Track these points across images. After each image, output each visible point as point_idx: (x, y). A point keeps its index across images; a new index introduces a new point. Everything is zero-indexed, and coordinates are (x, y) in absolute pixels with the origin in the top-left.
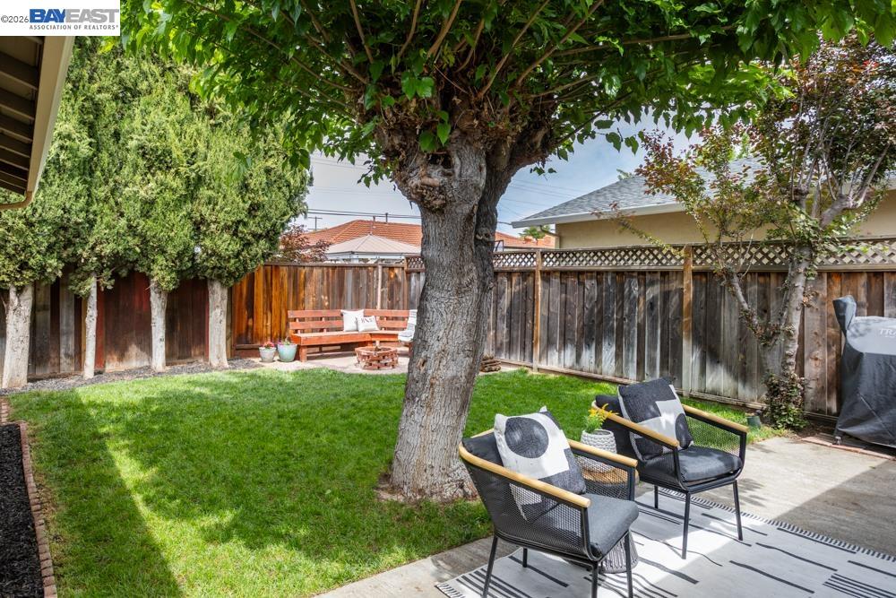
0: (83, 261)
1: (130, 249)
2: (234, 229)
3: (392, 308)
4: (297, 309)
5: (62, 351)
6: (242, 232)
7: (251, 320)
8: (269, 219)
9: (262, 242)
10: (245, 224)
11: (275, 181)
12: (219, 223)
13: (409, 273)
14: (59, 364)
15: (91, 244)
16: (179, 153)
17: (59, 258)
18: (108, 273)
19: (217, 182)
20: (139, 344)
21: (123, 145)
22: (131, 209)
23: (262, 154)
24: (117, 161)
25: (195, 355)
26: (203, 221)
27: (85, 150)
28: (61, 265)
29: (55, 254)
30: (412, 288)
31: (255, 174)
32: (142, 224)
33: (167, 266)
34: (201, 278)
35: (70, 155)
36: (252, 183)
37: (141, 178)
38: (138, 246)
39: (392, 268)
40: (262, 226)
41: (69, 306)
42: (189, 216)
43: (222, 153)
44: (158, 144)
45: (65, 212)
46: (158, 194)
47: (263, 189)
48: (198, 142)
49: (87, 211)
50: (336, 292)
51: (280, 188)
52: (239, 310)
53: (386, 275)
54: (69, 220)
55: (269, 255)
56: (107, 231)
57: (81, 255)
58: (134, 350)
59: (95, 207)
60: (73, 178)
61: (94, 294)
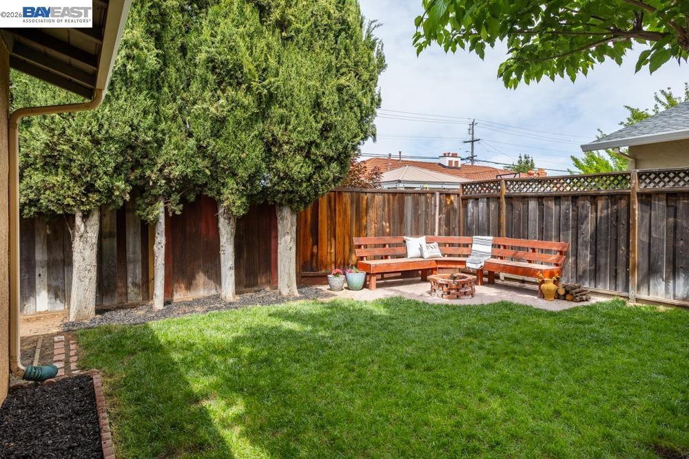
0: (151, 183)
1: (199, 172)
2: (306, 150)
3: (449, 235)
4: (360, 236)
5: (130, 280)
6: (315, 154)
7: (315, 247)
8: (341, 141)
9: (334, 165)
10: (318, 146)
11: (347, 101)
12: (292, 144)
13: (465, 200)
14: (126, 294)
15: (159, 166)
16: (251, 67)
17: (127, 181)
18: (176, 197)
19: (290, 99)
20: (206, 272)
21: (191, 60)
22: (201, 128)
23: (334, 71)
24: (184, 77)
25: (261, 284)
26: (275, 141)
27: (152, 62)
28: (129, 188)
29: (123, 176)
30: (469, 214)
31: (327, 92)
32: (212, 144)
33: (237, 190)
34: (270, 203)
35: (138, 66)
36: (325, 101)
37: (210, 94)
38: (207, 168)
39: (448, 195)
40: (334, 148)
41: (135, 233)
42: (260, 136)
43: (294, 69)
44: (229, 57)
45: (133, 130)
46: (229, 111)
47: (335, 109)
48: (268, 56)
49: (155, 130)
50: (397, 218)
51: (351, 108)
52: (304, 237)
53: (443, 202)
54: (137, 138)
55: (339, 179)
56: (176, 152)
57: (150, 177)
58: (201, 278)
59: (163, 126)
60: (141, 92)
61: (162, 220)
